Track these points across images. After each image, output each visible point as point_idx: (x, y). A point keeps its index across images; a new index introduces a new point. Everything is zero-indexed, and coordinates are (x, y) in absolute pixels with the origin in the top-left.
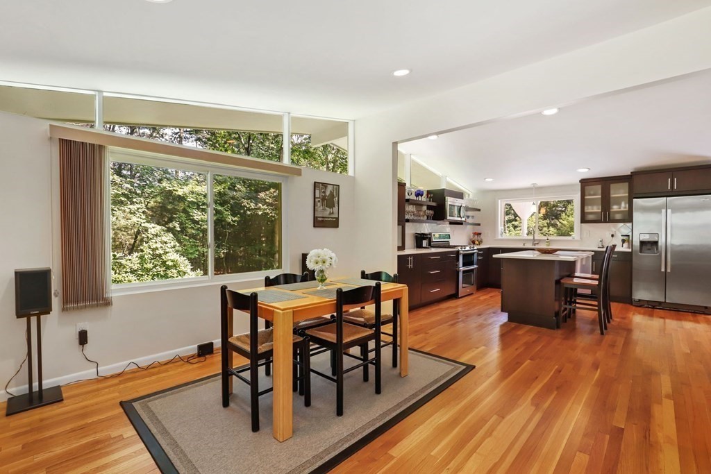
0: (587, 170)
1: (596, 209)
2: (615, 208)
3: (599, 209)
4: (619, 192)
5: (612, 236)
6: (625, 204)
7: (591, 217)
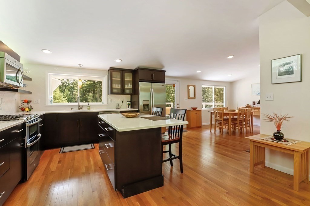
0: (120, 61)
1: (117, 86)
2: (126, 86)
3: (118, 86)
4: (128, 78)
5: (123, 102)
6: (130, 85)
7: (115, 91)
